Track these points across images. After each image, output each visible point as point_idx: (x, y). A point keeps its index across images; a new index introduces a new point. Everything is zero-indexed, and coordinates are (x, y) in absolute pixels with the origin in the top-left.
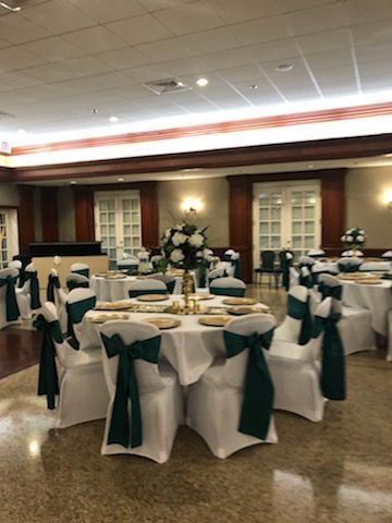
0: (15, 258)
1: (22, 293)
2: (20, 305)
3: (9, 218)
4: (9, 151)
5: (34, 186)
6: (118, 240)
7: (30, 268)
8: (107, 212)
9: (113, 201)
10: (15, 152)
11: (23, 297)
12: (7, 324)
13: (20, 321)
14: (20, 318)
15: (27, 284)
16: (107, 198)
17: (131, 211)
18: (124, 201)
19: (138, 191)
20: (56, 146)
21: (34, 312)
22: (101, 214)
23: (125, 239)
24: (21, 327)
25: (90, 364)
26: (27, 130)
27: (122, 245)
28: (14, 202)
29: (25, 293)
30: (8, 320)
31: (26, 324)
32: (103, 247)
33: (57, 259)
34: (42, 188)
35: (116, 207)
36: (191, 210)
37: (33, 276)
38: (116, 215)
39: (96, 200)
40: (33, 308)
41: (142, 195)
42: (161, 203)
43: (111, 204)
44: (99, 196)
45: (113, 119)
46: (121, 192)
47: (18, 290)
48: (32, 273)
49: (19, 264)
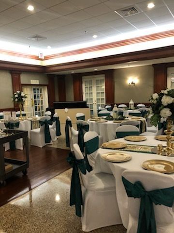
0: (47, 110)
1: (52, 128)
2: (51, 134)
3: (44, 90)
4: (43, 58)
5: (54, 75)
6: (94, 100)
7: (56, 115)
8: (88, 86)
9: (92, 81)
10: (46, 58)
11: (52, 130)
12: (45, 144)
13: (52, 143)
14: (51, 141)
15: (54, 123)
16: (88, 80)
17: (100, 85)
18: (97, 81)
19: (104, 75)
20: (65, 54)
21: (58, 137)
22: (86, 87)
23: (97, 99)
24: (52, 146)
25: (105, 189)
26: (51, 46)
27: (96, 102)
28: (46, 83)
29: (53, 128)
30: (46, 142)
31: (54, 144)
32: (87, 104)
33: (66, 110)
34: (58, 76)
35: (93, 84)
36: (132, 83)
37: (57, 119)
38: (93, 88)
39: (83, 80)
40: (57, 135)
41: (106, 77)
42: (116, 80)
43: (90, 82)
44: (85, 79)
45: (95, 36)
46: (95, 76)
47: (50, 126)
48: (56, 118)
49: (49, 113)
